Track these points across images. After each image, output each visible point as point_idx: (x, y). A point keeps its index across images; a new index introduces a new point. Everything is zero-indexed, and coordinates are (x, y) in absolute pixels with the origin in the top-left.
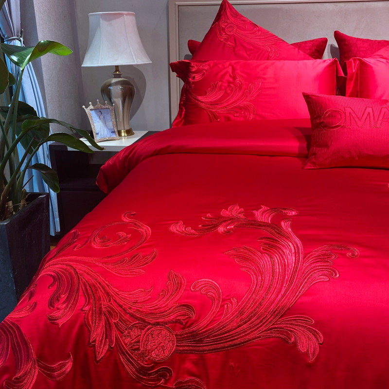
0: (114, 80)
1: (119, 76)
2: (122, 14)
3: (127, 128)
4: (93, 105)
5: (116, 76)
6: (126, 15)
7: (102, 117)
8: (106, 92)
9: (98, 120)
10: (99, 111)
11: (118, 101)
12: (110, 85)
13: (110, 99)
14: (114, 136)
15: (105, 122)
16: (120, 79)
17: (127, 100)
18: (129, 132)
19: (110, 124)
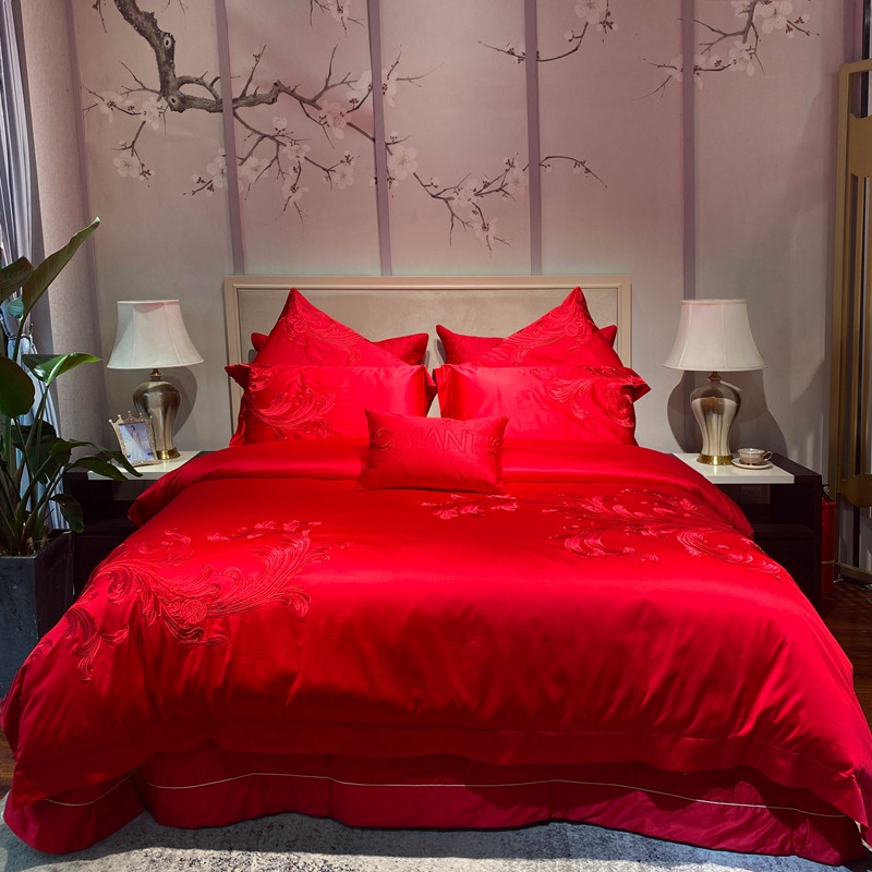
0: (152, 385)
1: (158, 379)
2: (162, 304)
3: (170, 448)
4: (123, 419)
5: (155, 379)
6: (168, 304)
7: (135, 434)
8: (141, 400)
9: (130, 438)
10: (131, 426)
11: (158, 412)
12: (146, 391)
13: (146, 409)
14: (151, 459)
15: (139, 441)
16: (160, 383)
17: (169, 411)
18: (173, 454)
19: (147, 443)
